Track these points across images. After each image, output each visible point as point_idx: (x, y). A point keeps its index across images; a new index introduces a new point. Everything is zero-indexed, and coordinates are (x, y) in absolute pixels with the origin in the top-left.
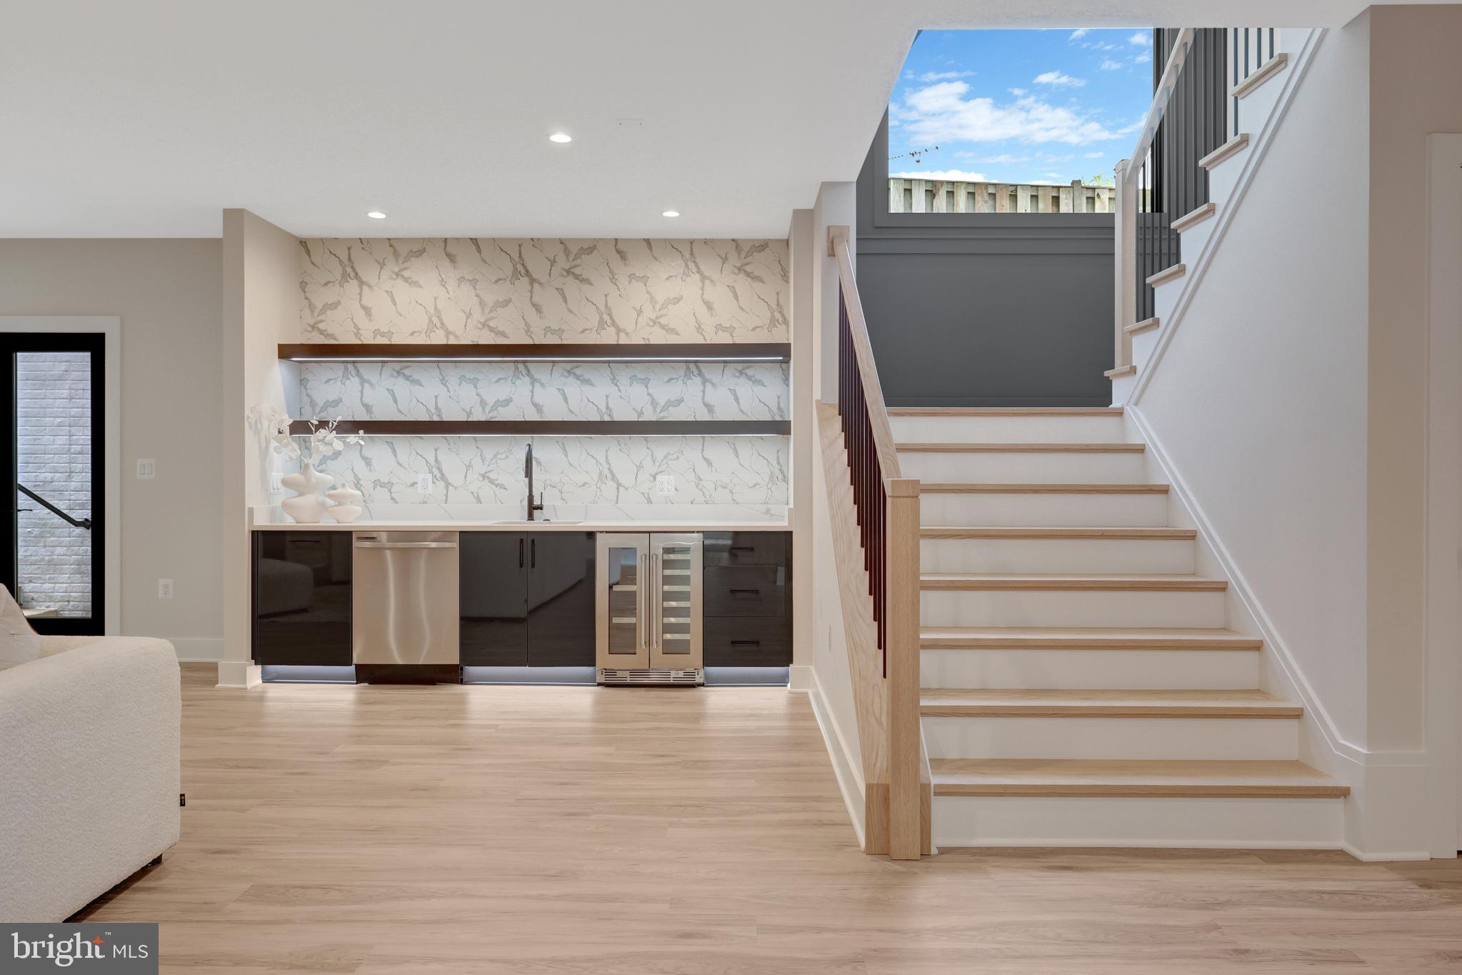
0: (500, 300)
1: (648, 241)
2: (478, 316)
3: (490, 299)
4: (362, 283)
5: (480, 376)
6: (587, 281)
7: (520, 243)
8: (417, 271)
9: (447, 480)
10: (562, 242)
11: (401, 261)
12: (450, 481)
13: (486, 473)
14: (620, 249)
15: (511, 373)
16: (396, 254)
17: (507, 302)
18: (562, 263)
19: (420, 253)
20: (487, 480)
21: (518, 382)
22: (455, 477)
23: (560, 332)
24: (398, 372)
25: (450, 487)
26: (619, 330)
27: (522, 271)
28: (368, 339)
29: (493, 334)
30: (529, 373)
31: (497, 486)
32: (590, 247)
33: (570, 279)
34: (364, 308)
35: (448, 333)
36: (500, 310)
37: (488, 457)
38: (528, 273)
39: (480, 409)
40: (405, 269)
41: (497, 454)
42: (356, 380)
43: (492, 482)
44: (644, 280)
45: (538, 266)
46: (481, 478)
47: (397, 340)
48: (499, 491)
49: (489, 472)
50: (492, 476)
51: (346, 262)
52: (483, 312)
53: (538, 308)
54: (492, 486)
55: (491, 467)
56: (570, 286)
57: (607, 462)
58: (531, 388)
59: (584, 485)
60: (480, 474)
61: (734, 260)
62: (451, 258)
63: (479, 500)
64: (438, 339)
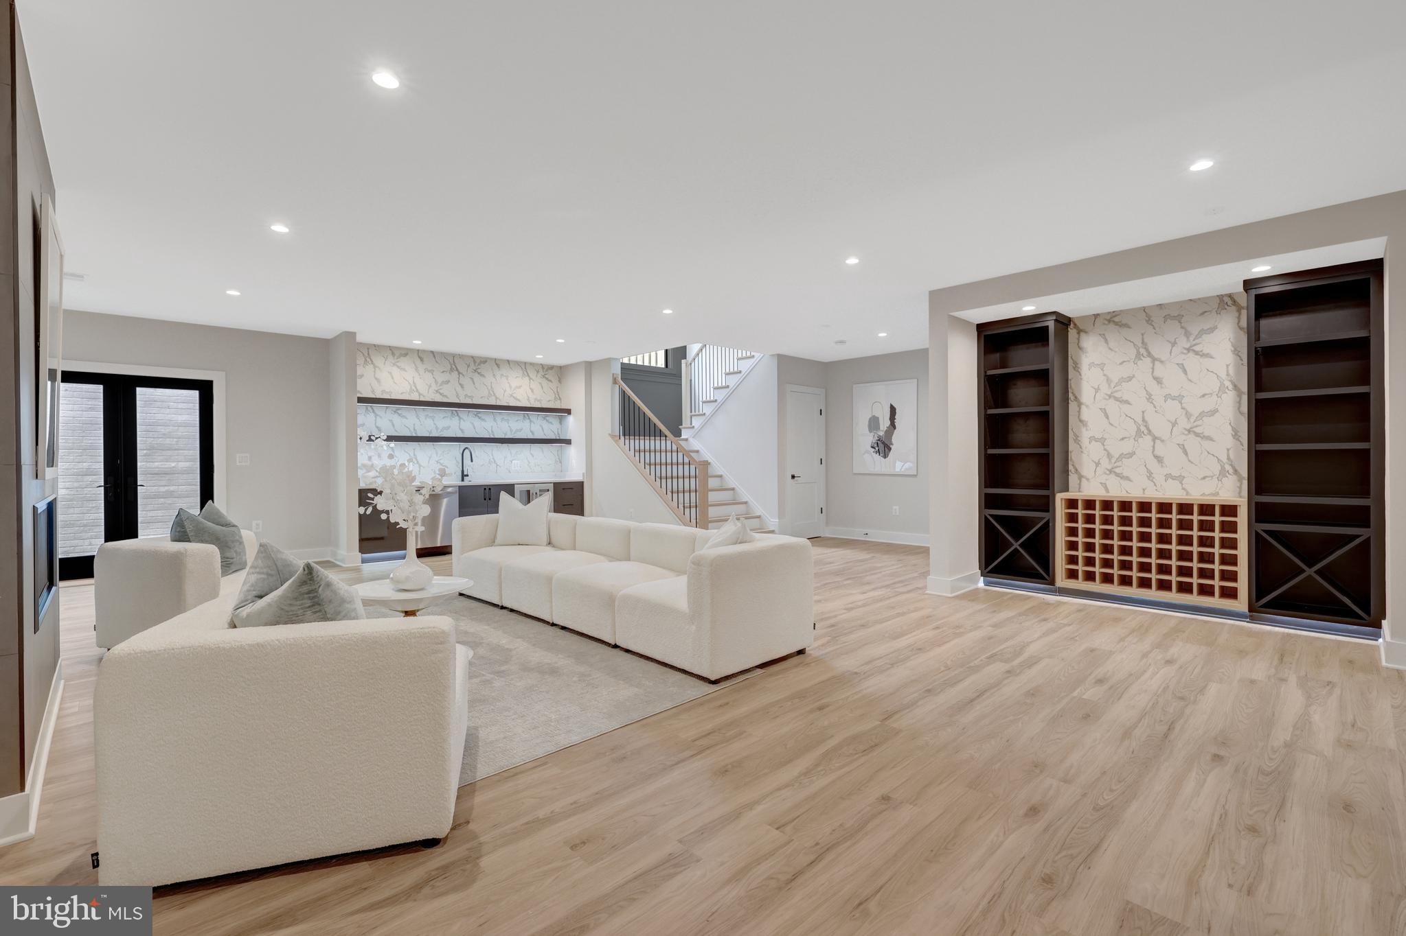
1: (508, 361)
2: (434, 387)
3: (440, 381)
4: (375, 367)
6: (483, 376)
7: (454, 356)
8: (404, 362)
10: (472, 357)
11: (396, 357)
13: (438, 460)
14: (497, 363)
15: (450, 415)
16: (393, 354)
17: (448, 382)
18: (473, 366)
19: (406, 355)
20: (439, 464)
21: (453, 419)
23: (471, 397)
24: (395, 412)
26: (497, 398)
27: (454, 368)
28: (379, 395)
29: (441, 397)
30: (458, 415)
31: (443, 466)
32: (484, 361)
33: (476, 374)
34: (376, 379)
35: (420, 394)
36: (445, 386)
38: (457, 370)
39: (436, 431)
40: (398, 362)
42: (372, 415)
44: (507, 377)
45: (462, 368)
47: (393, 397)
49: (440, 460)
50: (441, 462)
51: (367, 355)
52: (436, 386)
53: (462, 386)
55: (441, 458)
56: (476, 377)
57: (492, 455)
58: (459, 422)
59: (482, 466)
60: (436, 461)
61: (541, 373)
62: (422, 359)
64: (415, 397)
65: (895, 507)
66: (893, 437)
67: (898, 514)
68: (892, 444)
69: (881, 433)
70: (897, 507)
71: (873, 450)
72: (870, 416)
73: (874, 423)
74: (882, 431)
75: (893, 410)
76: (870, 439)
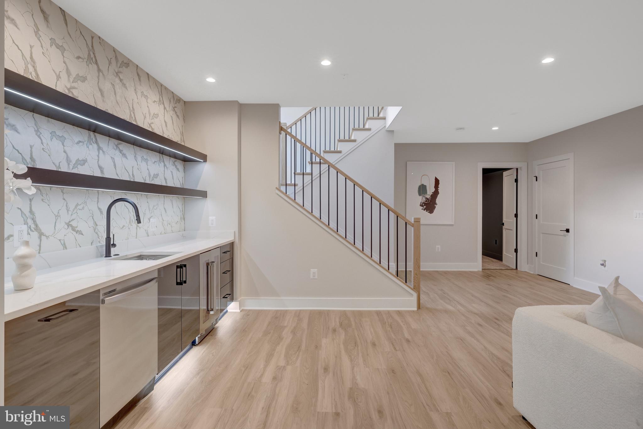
0: (80, 75)
5: (66, 135)
7: (92, 36)
9: (40, 230)
10: (114, 50)
12: (43, 231)
13: (70, 222)
15: (86, 139)
17: (84, 79)
20: (70, 228)
21: (90, 146)
22: (46, 228)
25: (43, 237)
27: (93, 58)
30: (97, 142)
31: (77, 233)
33: (118, 80)
37: (72, 206)
38: (97, 63)
39: (66, 164)
41: (77, 205)
43: (74, 229)
45: (102, 60)
46: (66, 227)
48: (78, 236)
49: (71, 221)
50: (74, 224)
52: (69, 80)
53: (102, 92)
54: (73, 232)
55: (74, 216)
56: (118, 85)
58: (97, 154)
59: (123, 227)
60: (66, 223)
63: (65, 247)
65: (437, 246)
66: (436, 200)
67: (440, 251)
68: (436, 204)
69: (428, 197)
70: (439, 246)
71: (422, 208)
72: (420, 184)
73: (422, 189)
74: (429, 195)
75: (437, 182)
76: (420, 199)
